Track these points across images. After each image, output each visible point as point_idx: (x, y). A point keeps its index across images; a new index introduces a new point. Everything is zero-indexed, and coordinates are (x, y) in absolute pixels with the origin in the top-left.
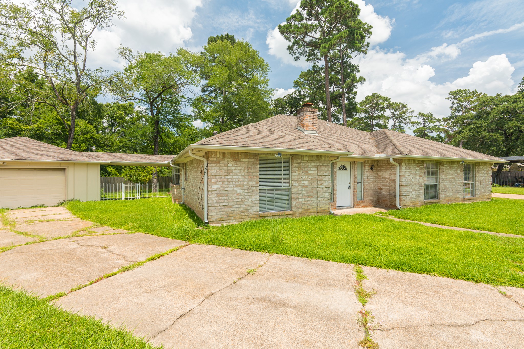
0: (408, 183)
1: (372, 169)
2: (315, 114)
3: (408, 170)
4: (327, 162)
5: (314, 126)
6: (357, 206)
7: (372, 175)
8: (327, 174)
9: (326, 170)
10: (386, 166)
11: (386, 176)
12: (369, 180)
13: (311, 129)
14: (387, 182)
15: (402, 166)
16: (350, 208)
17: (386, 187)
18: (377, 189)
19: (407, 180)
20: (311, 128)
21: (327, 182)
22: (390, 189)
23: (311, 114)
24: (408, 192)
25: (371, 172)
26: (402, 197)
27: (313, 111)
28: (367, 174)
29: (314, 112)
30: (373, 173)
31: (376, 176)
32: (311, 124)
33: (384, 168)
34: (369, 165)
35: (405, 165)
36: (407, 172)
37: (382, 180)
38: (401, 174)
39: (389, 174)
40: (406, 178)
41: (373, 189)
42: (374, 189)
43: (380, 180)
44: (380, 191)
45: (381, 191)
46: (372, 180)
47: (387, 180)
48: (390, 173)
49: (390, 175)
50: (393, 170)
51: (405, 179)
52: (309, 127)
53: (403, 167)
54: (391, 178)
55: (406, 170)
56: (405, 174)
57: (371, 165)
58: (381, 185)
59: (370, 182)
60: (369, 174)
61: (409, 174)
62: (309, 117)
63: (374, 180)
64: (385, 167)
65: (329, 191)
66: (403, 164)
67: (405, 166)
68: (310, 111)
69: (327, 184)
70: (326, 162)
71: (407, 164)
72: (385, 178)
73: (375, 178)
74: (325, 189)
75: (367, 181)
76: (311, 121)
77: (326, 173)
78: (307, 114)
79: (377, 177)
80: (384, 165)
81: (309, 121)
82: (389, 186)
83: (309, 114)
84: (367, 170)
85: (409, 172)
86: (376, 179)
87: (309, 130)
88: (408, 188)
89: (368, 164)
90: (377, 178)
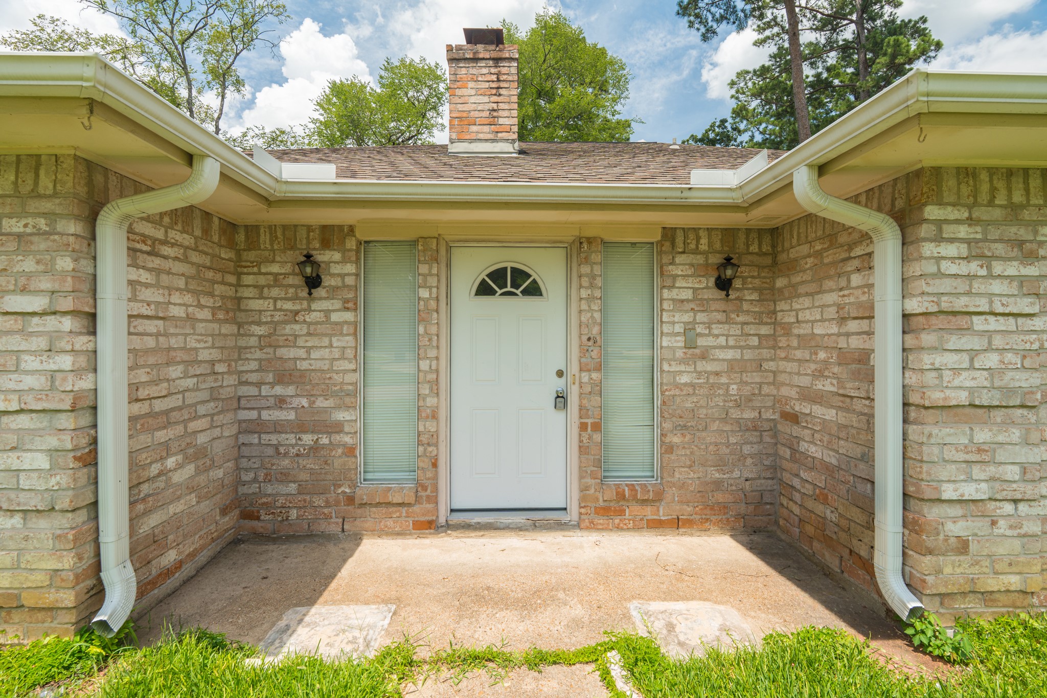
0: (1009, 391)
1: (723, 284)
2: (504, 70)
3: (1012, 269)
4: (47, 206)
5: (501, 121)
6: (600, 521)
7: (728, 321)
8: (37, 303)
9: (29, 265)
10: (819, 254)
11: (818, 330)
12: (703, 357)
13: (481, 136)
14: (819, 374)
15: (925, 230)
16: (560, 526)
17: (818, 410)
18: (768, 415)
19: (992, 360)
20: (486, 131)
21: (30, 363)
22: (841, 427)
23: (485, 71)
24: (1012, 472)
25: (721, 305)
26: (932, 513)
27: (494, 55)
28: (687, 317)
29: (497, 60)
30: (739, 310)
31: (765, 330)
32: (487, 114)
33: (807, 276)
34: (700, 259)
35: (971, 221)
36: (997, 287)
37: (799, 354)
38: (914, 305)
39: (831, 312)
40: (976, 343)
41: (735, 414)
42: (749, 414)
43: (786, 359)
44: (786, 428)
45: (796, 431)
46: (730, 354)
47: (822, 355)
48: (840, 307)
49: (843, 320)
50: (856, 279)
51: (973, 354)
52: (474, 128)
53: (939, 239)
54: (842, 343)
55: (974, 267)
56: (961, 303)
57: (716, 259)
58: (793, 393)
59: (710, 367)
60: (701, 317)
61: (1024, 305)
62: (471, 84)
63: (749, 354)
64: (810, 261)
65: (53, 442)
66: (932, 212)
67: (963, 231)
68: (475, 60)
69: (30, 381)
70: (34, 205)
71: (997, 213)
72: (810, 342)
73: (755, 341)
74: (24, 421)
75: (682, 361)
76: (486, 99)
77: (24, 290)
78: (464, 71)
79: (774, 336)
80: (804, 249)
81: (473, 100)
82: (837, 401)
83: (474, 71)
84: (687, 294)
85: (1022, 280)
86: (765, 353)
87: (472, 141)
88: (1016, 434)
89: (696, 251)
90: (766, 341)
